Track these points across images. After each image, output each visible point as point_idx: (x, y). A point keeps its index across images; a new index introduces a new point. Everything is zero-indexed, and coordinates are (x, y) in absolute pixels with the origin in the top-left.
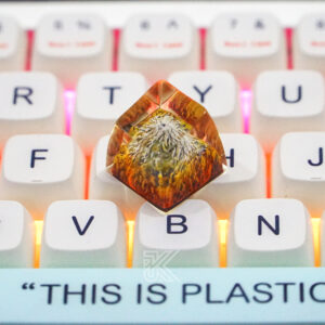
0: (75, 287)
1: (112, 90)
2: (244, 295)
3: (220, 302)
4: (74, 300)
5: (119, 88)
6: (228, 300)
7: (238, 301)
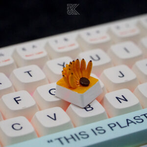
0: (68, 137)
1: (28, 72)
2: (132, 122)
3: (126, 126)
4: (71, 141)
5: (30, 71)
6: (128, 125)
7: (131, 125)
